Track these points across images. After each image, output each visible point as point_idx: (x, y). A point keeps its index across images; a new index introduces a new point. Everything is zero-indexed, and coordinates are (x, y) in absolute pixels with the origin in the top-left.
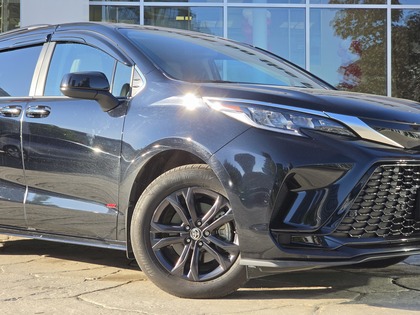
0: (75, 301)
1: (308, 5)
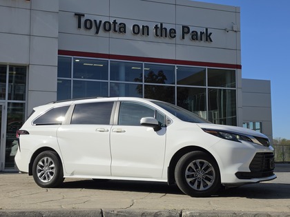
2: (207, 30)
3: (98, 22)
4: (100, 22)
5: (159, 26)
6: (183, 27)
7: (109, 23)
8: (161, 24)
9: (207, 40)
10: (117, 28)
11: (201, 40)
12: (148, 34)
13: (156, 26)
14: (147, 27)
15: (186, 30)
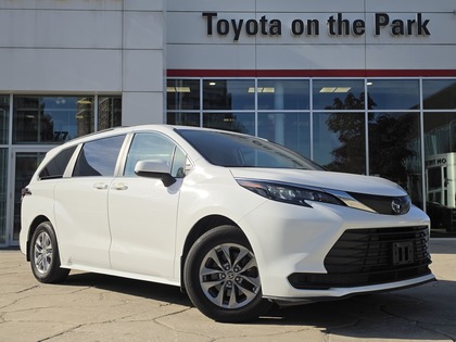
0: (152, 323)
1: (311, 111)
2: (419, 15)
3: (237, 23)
4: (241, 21)
5: (336, 18)
6: (378, 15)
7: (255, 22)
8: (340, 15)
9: (420, 33)
10: (267, 29)
11: (410, 33)
12: (317, 33)
13: (331, 18)
14: (316, 22)
15: (382, 20)
